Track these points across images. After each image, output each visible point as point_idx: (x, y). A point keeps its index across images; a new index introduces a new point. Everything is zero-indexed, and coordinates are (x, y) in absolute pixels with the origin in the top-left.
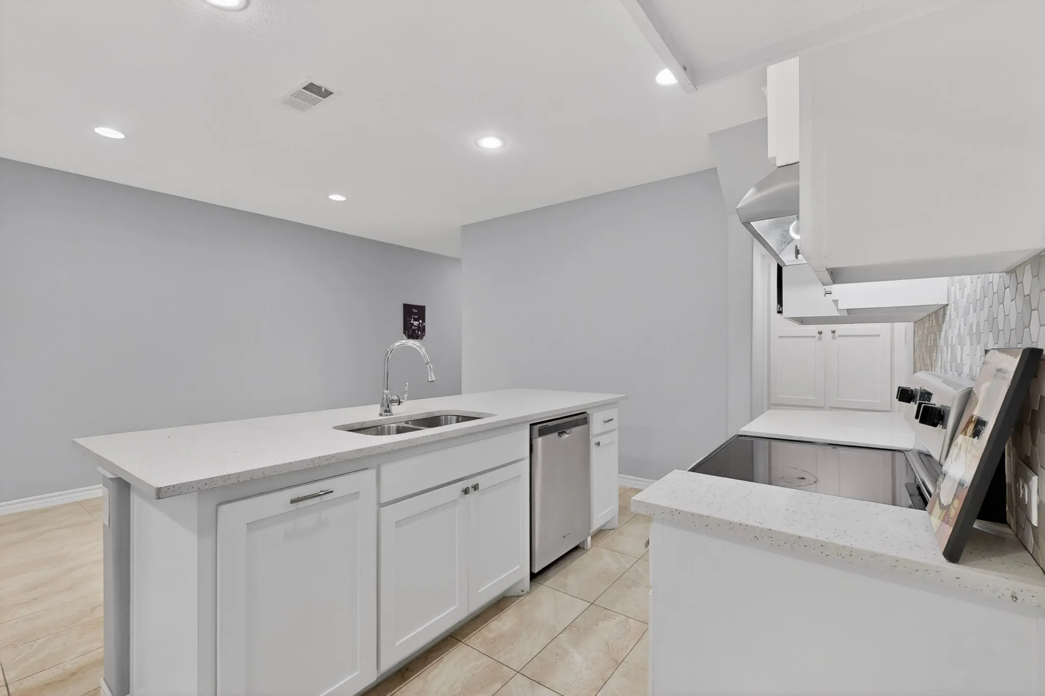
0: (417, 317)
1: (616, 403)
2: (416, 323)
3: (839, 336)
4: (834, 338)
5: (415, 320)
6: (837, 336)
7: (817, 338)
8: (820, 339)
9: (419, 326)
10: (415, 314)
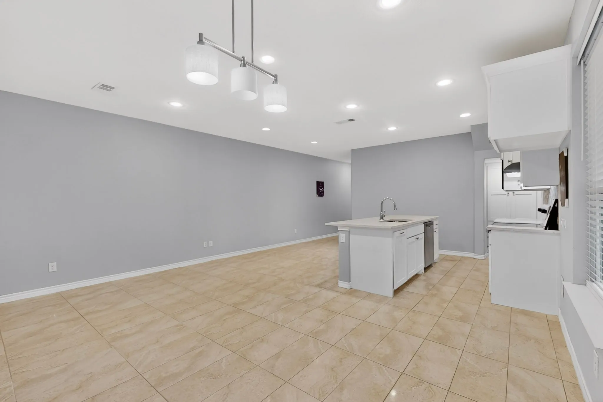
0: (321, 187)
1: (437, 219)
2: (321, 189)
3: (516, 195)
4: (514, 195)
5: (321, 188)
6: (515, 195)
7: (507, 195)
8: (508, 195)
9: (322, 191)
10: (321, 185)
